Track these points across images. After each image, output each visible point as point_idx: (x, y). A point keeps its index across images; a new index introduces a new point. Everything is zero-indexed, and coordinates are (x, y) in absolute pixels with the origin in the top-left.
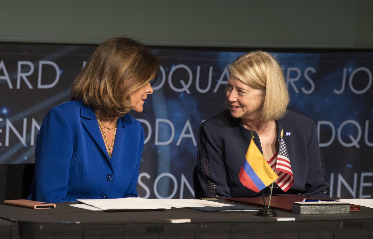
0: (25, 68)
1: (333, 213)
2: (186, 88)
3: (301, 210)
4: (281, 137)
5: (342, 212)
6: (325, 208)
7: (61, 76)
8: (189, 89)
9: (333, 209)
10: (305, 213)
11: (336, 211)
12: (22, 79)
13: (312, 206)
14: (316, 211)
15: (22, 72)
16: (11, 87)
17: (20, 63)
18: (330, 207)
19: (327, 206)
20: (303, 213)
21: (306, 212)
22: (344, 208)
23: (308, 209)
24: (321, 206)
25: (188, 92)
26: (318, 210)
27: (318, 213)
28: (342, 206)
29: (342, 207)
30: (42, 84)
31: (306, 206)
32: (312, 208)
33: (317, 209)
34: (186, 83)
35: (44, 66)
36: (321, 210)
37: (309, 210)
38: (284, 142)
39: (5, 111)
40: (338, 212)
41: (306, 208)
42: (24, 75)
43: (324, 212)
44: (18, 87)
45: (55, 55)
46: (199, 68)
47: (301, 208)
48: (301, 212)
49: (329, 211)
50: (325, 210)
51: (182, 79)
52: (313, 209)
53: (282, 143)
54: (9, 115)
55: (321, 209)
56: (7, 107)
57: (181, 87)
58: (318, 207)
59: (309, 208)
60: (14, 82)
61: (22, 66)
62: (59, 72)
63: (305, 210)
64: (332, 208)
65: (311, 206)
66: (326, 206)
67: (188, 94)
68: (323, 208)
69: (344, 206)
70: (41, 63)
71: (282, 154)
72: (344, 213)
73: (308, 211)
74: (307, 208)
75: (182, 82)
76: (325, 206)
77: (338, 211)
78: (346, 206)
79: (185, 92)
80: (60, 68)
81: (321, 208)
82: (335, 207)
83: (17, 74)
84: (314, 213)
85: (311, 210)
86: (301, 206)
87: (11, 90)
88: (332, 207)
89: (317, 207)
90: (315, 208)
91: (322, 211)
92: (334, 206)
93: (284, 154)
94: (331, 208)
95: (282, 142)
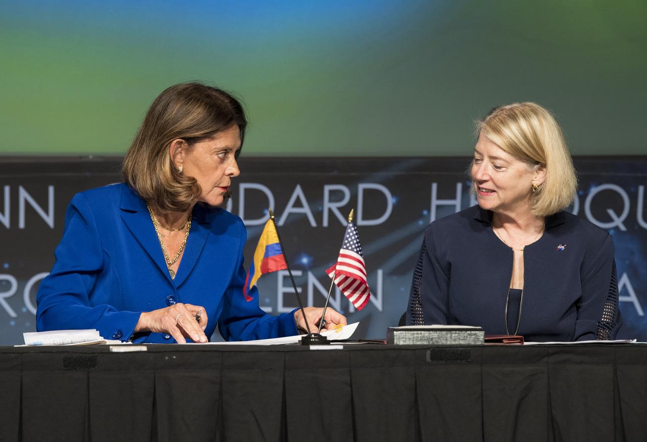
0: (336, 196)
1: (454, 343)
2: (618, 222)
3: (395, 337)
4: (350, 221)
5: (470, 342)
6: (439, 336)
7: (395, 207)
8: (625, 223)
9: (453, 337)
10: (401, 343)
11: (460, 340)
12: (330, 211)
13: (415, 332)
14: (421, 340)
15: (331, 201)
16: (313, 223)
17: (327, 188)
18: (446, 333)
19: (443, 332)
20: (398, 343)
21: (404, 341)
22: (474, 335)
23: (407, 337)
24: (431, 332)
25: (623, 228)
26: (426, 339)
27: (425, 343)
28: (469, 332)
29: (469, 335)
30: (364, 218)
31: (404, 332)
32: (415, 335)
33: (424, 337)
34: (619, 214)
35: (366, 191)
36: (432, 339)
37: (410, 339)
38: (353, 229)
39: (305, 260)
40: (462, 342)
41: (404, 334)
42: (334, 206)
43: (437, 342)
44: (325, 223)
45: (383, 174)
46: (641, 189)
47: (395, 334)
48: (395, 341)
49: (446, 340)
50: (439, 338)
51: (610, 208)
52: (417, 337)
53: (349, 231)
54: (312, 267)
55: (431, 337)
56: (309, 254)
57: (609, 220)
58: (426, 334)
59: (409, 335)
60: (318, 216)
61: (332, 192)
62: (391, 201)
63: (403, 338)
64: (451, 336)
65: (412, 332)
66: (440, 332)
67: (623, 232)
68: (435, 334)
69: (472, 332)
70: (362, 187)
71: (347, 248)
72: (473, 343)
73: (408, 340)
74: (406, 335)
75: (611, 212)
76: (438, 332)
77: (462, 340)
78: (477, 332)
79: (617, 228)
80: (393, 194)
81: (431, 335)
82: (456, 333)
83: (322, 205)
84: (419, 343)
85: (413, 338)
86: (395, 332)
87: (314, 228)
88: (452, 334)
89: (424, 334)
90: (420, 335)
91: (434, 340)
92: (454, 332)
93: (350, 248)
94: (449, 335)
95: (350, 228)
